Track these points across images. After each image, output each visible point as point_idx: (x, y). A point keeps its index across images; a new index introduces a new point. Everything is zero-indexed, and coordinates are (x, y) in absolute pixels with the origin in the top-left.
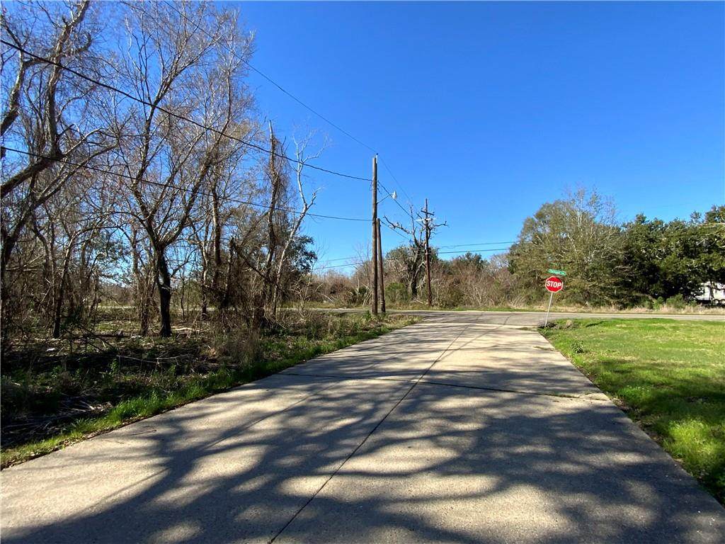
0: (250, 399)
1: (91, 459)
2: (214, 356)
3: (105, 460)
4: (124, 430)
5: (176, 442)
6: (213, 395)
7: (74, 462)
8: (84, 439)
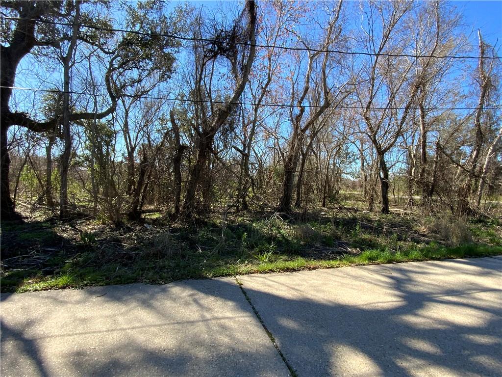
0: (466, 271)
1: (356, 278)
2: (424, 232)
3: (364, 281)
4: (371, 267)
5: (407, 285)
6: (430, 260)
7: (348, 276)
8: (350, 266)
